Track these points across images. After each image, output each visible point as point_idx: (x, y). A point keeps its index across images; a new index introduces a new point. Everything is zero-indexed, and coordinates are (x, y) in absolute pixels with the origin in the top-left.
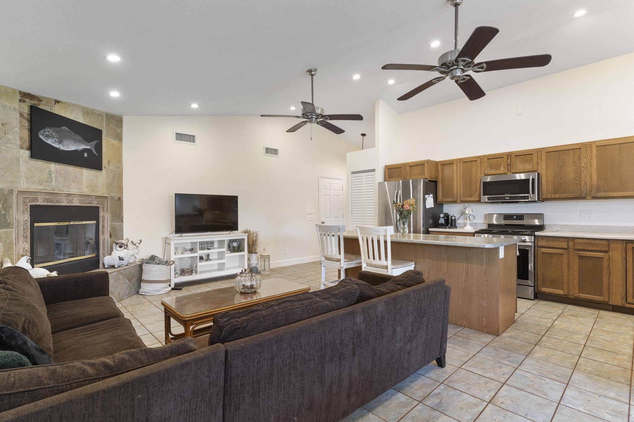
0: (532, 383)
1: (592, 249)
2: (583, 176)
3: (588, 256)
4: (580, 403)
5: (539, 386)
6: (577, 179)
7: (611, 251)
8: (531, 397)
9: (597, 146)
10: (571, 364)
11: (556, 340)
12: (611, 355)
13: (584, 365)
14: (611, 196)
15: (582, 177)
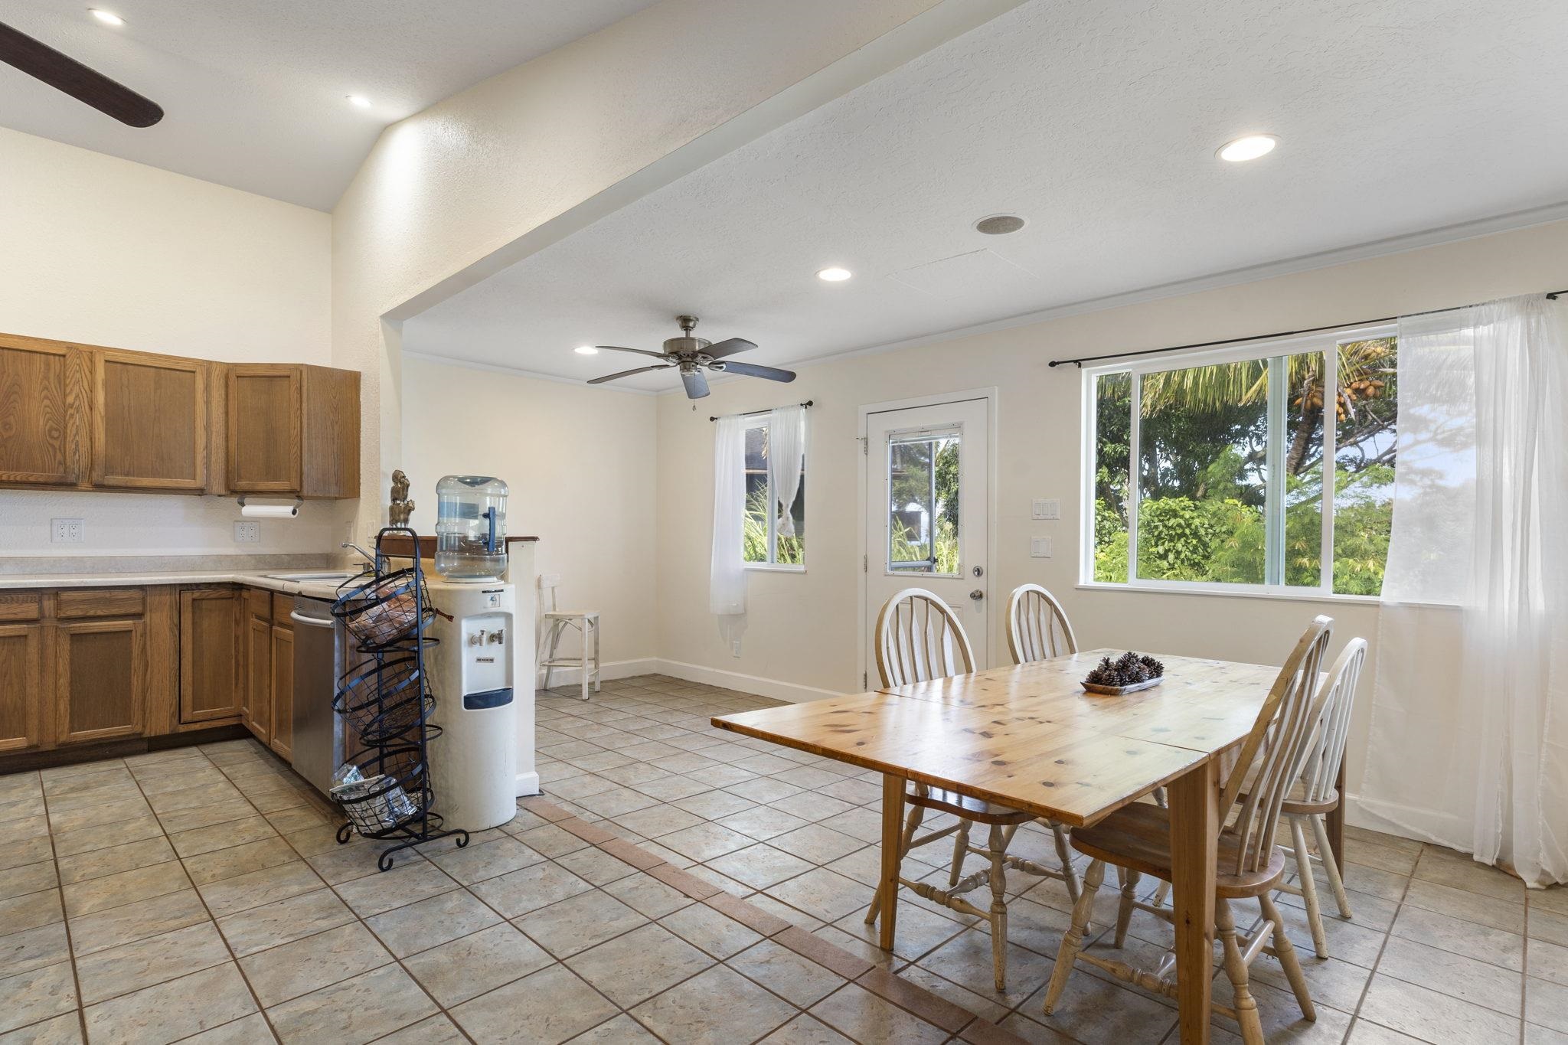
0: (145, 963)
1: (106, 612)
2: (71, 430)
3: (96, 631)
4: (267, 934)
5: (166, 958)
6: (55, 434)
7: (148, 614)
8: (173, 989)
9: (106, 361)
10: (179, 882)
11: (95, 854)
12: (230, 829)
13: (204, 869)
14: (138, 484)
15: (68, 431)
